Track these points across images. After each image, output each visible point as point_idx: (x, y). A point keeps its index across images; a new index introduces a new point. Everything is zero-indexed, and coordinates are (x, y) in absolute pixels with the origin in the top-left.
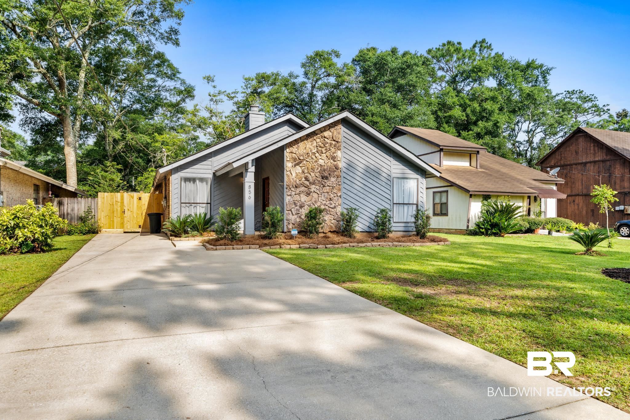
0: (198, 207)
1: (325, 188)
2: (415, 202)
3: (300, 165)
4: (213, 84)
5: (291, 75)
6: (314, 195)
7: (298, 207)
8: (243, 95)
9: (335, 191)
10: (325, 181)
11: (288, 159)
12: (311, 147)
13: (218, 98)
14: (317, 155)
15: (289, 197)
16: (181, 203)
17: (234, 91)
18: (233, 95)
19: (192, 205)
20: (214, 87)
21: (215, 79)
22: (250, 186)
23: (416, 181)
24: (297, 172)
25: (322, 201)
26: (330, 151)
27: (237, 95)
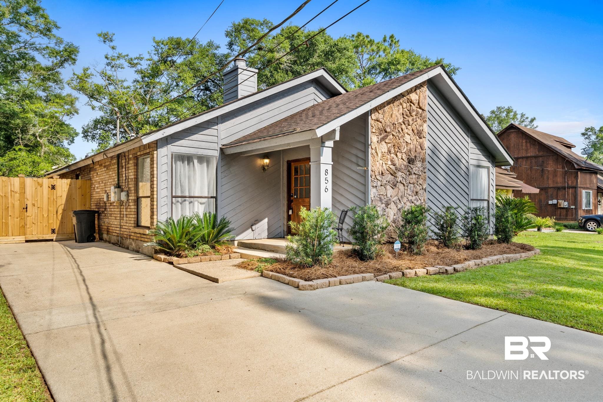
0: (196, 203)
1: (411, 176)
2: (486, 198)
3: (387, 141)
4: (112, 44)
5: (210, 45)
6: (400, 187)
7: (384, 205)
8: (149, 62)
9: (421, 181)
10: (412, 166)
11: (374, 131)
12: (397, 114)
13: (118, 62)
14: (404, 126)
15: (374, 190)
16: (173, 197)
17: (138, 56)
18: (136, 61)
19: (185, 201)
20: (113, 48)
21: (114, 38)
22: (326, 171)
23: (486, 170)
24: (383, 151)
25: (408, 195)
26: (416, 123)
27: (141, 62)
